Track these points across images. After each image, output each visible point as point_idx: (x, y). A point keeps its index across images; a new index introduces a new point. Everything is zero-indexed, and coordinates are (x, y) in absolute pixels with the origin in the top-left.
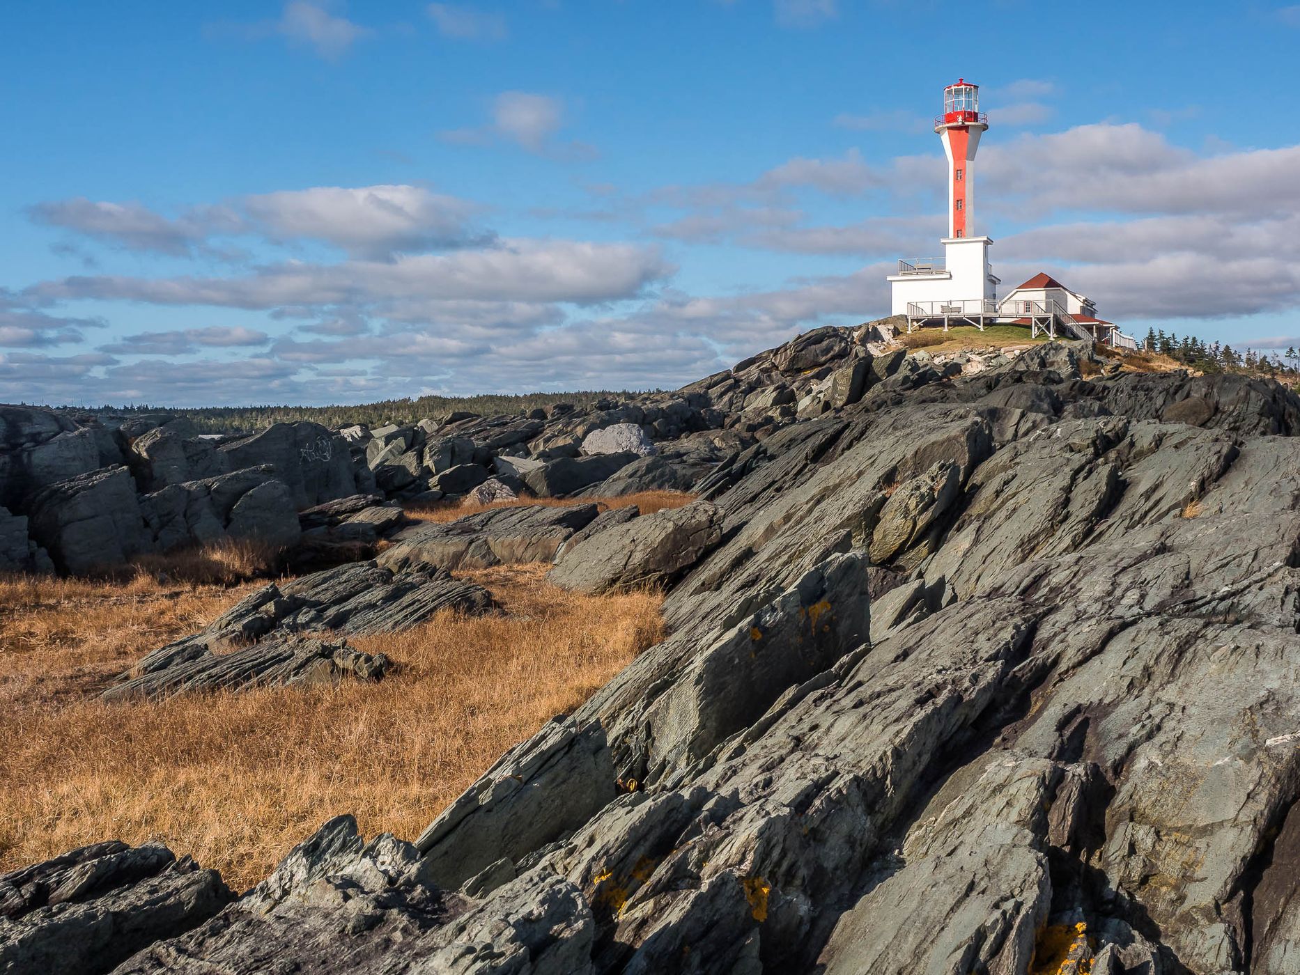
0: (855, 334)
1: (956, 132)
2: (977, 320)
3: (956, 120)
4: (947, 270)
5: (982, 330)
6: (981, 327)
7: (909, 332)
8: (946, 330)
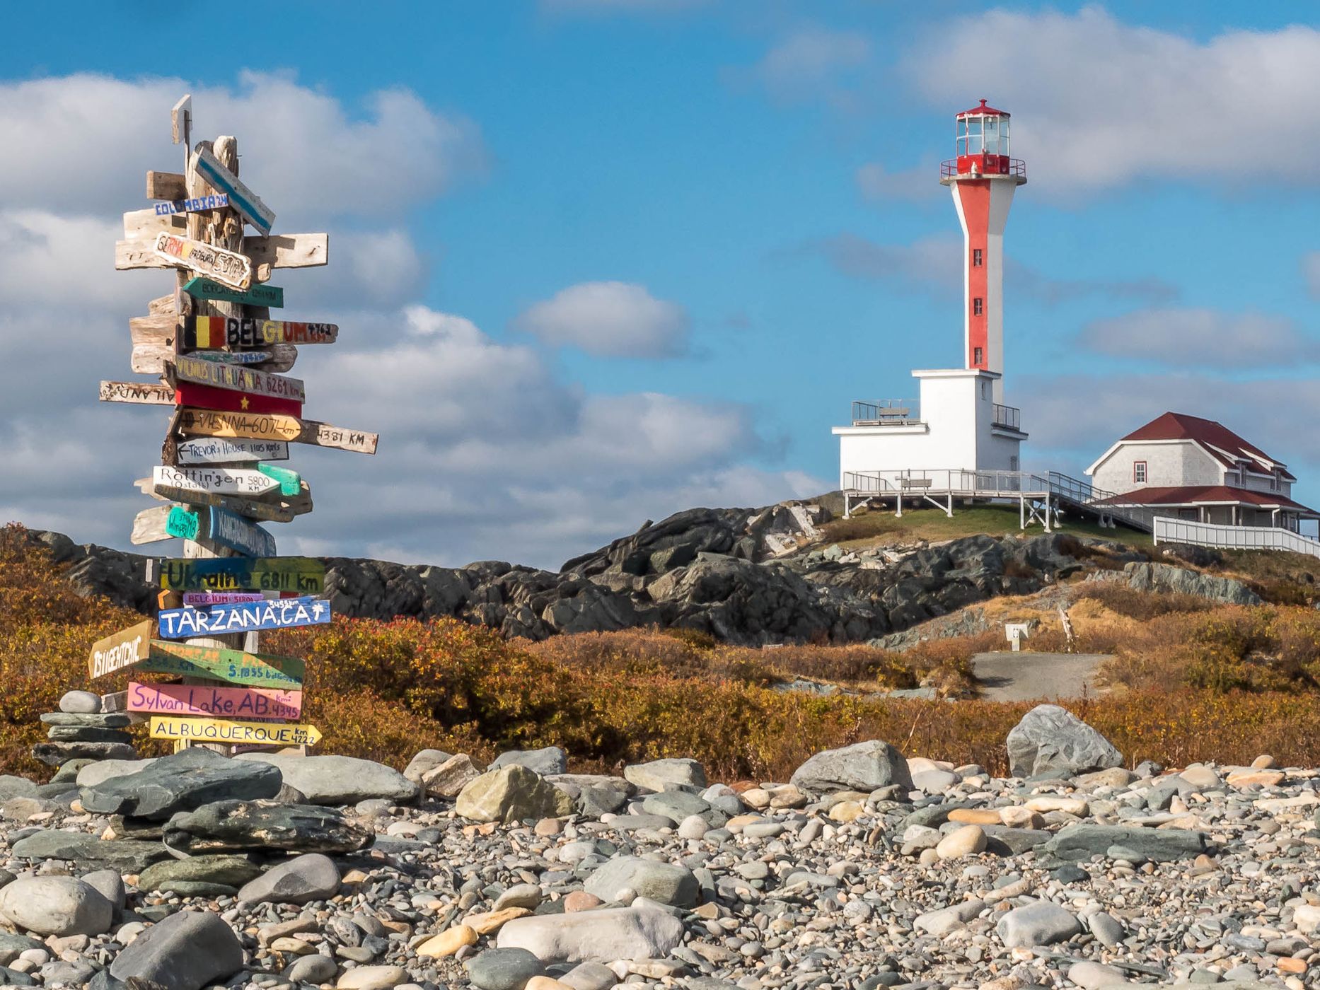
0: (752, 520)
1: (972, 188)
2: (943, 500)
3: (968, 169)
4: (923, 420)
5: (950, 515)
6: (949, 511)
7: (846, 517)
8: (899, 514)
